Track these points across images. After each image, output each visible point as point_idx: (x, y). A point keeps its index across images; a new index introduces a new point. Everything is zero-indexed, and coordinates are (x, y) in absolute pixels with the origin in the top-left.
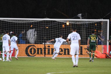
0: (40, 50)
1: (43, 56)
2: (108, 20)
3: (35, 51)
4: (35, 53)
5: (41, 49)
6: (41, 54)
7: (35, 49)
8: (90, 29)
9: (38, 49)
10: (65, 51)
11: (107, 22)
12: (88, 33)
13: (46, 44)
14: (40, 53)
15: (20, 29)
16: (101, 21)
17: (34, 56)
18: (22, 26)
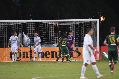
0: (25, 54)
1: (29, 60)
2: (98, 20)
3: (21, 55)
4: (20, 57)
5: (26, 52)
6: (27, 58)
7: (20, 53)
8: (79, 29)
9: (24, 53)
10: (53, 54)
11: (96, 21)
12: (77, 34)
13: (32, 47)
14: (25, 57)
15: (3, 31)
16: (90, 21)
17: (19, 60)
18: (5, 29)
